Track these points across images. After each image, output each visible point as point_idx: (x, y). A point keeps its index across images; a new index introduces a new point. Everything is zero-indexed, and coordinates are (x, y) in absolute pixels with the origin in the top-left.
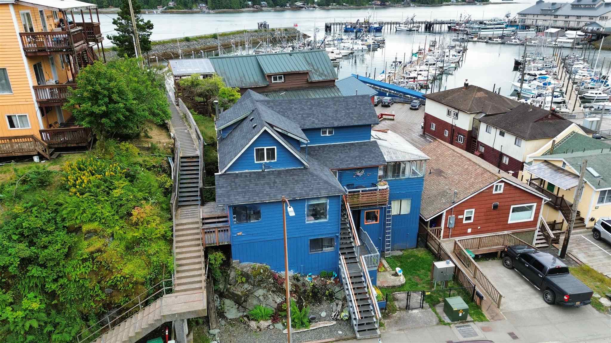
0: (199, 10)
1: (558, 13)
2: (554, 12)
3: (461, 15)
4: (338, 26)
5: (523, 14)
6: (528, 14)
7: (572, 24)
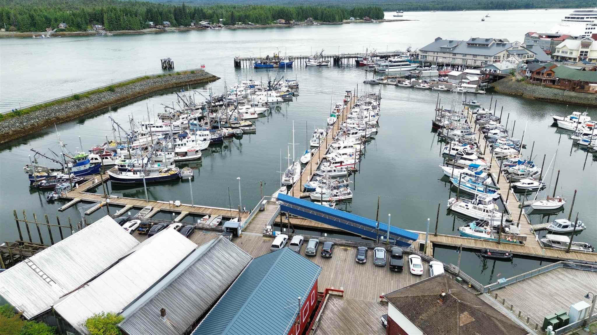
0: (94, 32)
1: (455, 51)
2: (452, 50)
3: (367, 49)
4: (248, 62)
5: (425, 51)
6: (429, 51)
7: (470, 62)
